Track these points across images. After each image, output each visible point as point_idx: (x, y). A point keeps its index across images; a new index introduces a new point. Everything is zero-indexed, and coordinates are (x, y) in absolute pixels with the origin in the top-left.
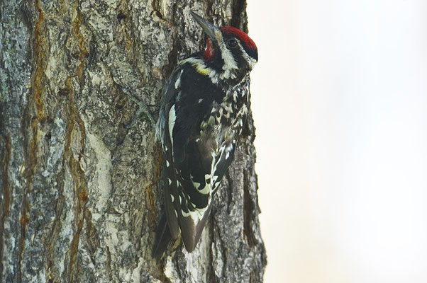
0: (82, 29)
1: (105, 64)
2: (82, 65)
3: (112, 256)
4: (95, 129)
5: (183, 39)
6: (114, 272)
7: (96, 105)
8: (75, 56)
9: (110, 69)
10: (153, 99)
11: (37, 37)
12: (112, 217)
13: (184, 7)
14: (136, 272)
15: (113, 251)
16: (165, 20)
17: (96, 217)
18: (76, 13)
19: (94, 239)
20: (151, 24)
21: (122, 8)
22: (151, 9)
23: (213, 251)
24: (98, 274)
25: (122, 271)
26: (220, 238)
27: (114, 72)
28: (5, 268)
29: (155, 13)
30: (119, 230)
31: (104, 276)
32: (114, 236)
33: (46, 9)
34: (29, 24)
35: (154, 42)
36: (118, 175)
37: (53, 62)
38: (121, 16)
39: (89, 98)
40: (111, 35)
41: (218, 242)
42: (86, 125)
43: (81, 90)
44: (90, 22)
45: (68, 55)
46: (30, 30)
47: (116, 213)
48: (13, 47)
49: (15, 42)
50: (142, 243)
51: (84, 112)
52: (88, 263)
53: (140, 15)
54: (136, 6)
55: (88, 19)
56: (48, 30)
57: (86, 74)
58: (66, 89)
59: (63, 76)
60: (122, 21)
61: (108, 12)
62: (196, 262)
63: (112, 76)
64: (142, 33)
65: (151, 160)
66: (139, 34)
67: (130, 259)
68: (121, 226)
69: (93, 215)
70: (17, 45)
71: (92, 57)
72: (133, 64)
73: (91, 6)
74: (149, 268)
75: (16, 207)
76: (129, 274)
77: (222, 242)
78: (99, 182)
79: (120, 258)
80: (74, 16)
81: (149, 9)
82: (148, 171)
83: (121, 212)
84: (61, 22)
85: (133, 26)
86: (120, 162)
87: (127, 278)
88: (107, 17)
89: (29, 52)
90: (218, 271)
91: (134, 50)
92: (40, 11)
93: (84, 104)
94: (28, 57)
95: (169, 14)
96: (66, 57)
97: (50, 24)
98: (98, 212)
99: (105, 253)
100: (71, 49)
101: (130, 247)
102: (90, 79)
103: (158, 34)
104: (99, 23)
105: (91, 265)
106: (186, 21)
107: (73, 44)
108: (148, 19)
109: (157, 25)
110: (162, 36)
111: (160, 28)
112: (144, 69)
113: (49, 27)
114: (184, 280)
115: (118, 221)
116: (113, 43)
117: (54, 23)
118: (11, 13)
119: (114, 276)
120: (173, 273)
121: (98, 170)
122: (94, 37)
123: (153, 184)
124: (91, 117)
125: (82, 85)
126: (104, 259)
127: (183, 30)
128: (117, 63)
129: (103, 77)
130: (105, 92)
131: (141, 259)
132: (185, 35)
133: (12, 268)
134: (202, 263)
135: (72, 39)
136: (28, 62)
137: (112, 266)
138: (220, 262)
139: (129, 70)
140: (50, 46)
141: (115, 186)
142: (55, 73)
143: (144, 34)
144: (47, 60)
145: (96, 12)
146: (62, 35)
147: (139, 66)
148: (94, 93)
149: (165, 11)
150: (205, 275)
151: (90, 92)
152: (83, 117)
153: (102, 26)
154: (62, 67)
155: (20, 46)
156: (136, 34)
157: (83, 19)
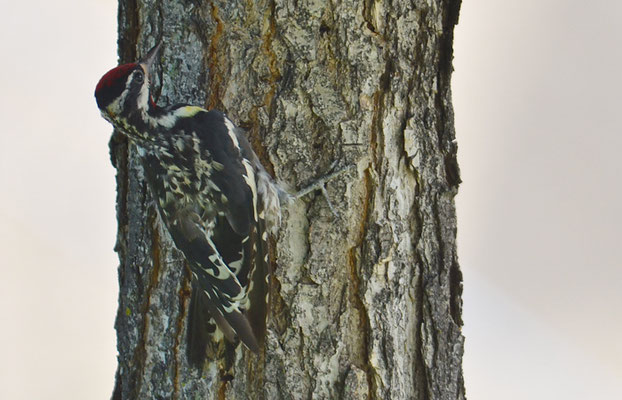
0: (275, 44)
1: (304, 90)
2: (272, 92)
3: (306, 339)
4: (287, 173)
5: (396, 58)
6: (306, 360)
7: (291, 142)
8: (264, 79)
9: (309, 97)
10: (361, 136)
11: (212, 55)
12: (306, 288)
13: (399, 16)
14: (334, 360)
15: (306, 333)
16: (378, 33)
17: (286, 288)
18: (267, 24)
19: (281, 318)
20: (362, 39)
21: (326, 17)
22: (362, 19)
23: (423, 333)
24: (287, 363)
25: (317, 359)
26: (431, 316)
27: (314, 100)
28: (151, 355)
29: (366, 24)
30: (315, 306)
31: (295, 365)
32: (309, 314)
33: (228, 18)
34: (203, 37)
35: (365, 62)
36: (316, 234)
37: (233, 88)
38: (324, 28)
39: (282, 134)
40: (313, 52)
41: (429, 323)
42: (276, 169)
43: (271, 124)
44: (287, 35)
45: (255, 78)
46: (205, 44)
47: (312, 283)
48: (178, 68)
49: (180, 61)
50: (342, 323)
51: (275, 152)
52: (275, 348)
53: (348, 27)
54: (344, 15)
55: (284, 31)
56: (227, 45)
57: (278, 103)
58: (248, 123)
59: (246, 105)
60: (325, 34)
61: (310, 23)
62: (402, 348)
63: (311, 106)
64: (350, 49)
65: (355, 215)
66: (347, 52)
67: (329, 343)
68: (318, 300)
69: (283, 285)
70: (184, 66)
71: (286, 81)
72: (338, 89)
73: (289, 15)
74: (348, 354)
75: (171, 275)
76: (326, 362)
77: (433, 322)
78: (291, 243)
79: (315, 342)
80: (266, 27)
81: (359, 19)
82: (351, 229)
83: (319, 282)
84: (247, 35)
85: (339, 40)
86: (319, 216)
87: (323, 367)
88: (309, 29)
89: (203, 75)
90: (428, 361)
91: (339, 73)
92: (217, 20)
93: (274, 141)
94: (202, 80)
95: (382, 26)
96: (251, 81)
97: (232, 38)
98: (290, 282)
99: (297, 335)
100: (258, 71)
101: (328, 327)
102: (283, 109)
103: (369, 51)
104: (297, 37)
105: (279, 351)
106: (399, 35)
107: (262, 64)
108: (358, 32)
109: (368, 40)
110: (374, 55)
111: (371, 43)
112: (351, 97)
113: (229, 41)
114: (391, 370)
115: (314, 294)
116: (315, 63)
117: (237, 37)
118: (175, 24)
119: (306, 365)
120: (379, 361)
121: (289, 228)
122: (290, 55)
123: (357, 246)
124: (284, 160)
125: (272, 117)
126: (295, 343)
127: (395, 46)
128: (318, 88)
129: (299, 107)
130: (302, 126)
131: (339, 344)
132: (397, 54)
133: (162, 355)
134: (408, 349)
135: (260, 57)
136: (201, 88)
137: (305, 352)
138: (430, 348)
139: (333, 98)
140: (230, 66)
141: (313, 248)
142: (235, 101)
143: (352, 51)
144: (225, 83)
145: (295, 22)
146: (249, 51)
147: (344, 93)
148: (288, 128)
149: (378, 23)
150: (411, 365)
151: (283, 127)
152: (272, 158)
153: (301, 41)
154: (245, 94)
155: (189, 67)
156: (343, 51)
157: (277, 31)
